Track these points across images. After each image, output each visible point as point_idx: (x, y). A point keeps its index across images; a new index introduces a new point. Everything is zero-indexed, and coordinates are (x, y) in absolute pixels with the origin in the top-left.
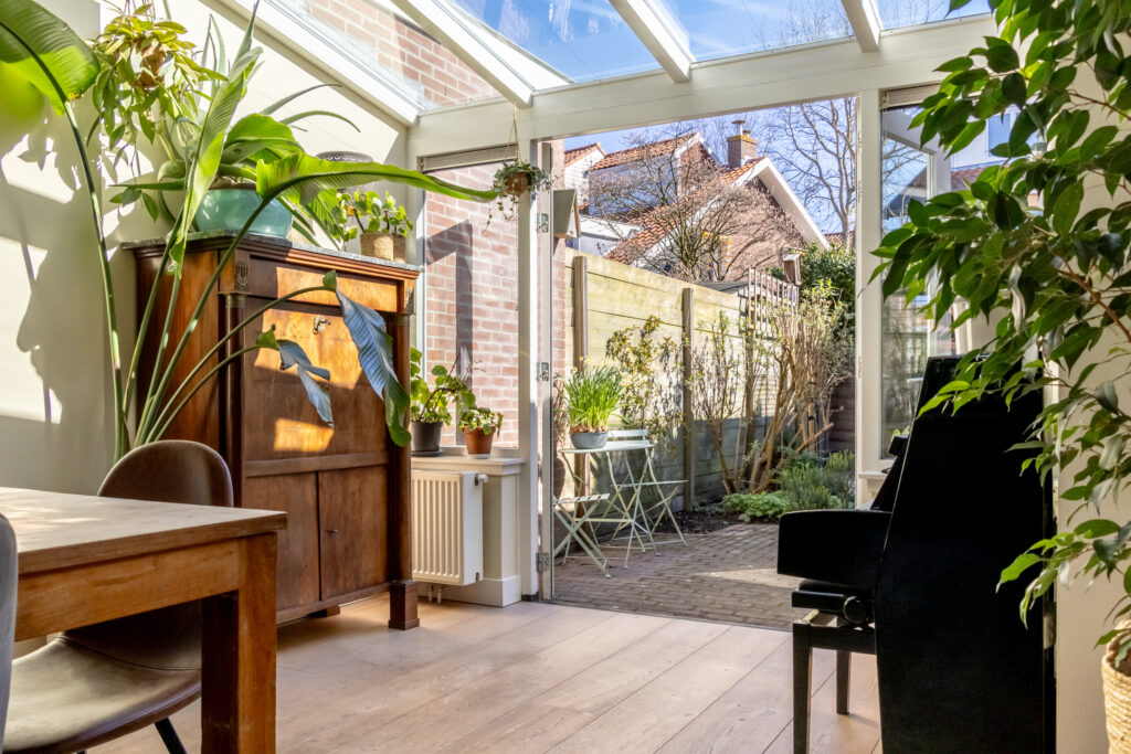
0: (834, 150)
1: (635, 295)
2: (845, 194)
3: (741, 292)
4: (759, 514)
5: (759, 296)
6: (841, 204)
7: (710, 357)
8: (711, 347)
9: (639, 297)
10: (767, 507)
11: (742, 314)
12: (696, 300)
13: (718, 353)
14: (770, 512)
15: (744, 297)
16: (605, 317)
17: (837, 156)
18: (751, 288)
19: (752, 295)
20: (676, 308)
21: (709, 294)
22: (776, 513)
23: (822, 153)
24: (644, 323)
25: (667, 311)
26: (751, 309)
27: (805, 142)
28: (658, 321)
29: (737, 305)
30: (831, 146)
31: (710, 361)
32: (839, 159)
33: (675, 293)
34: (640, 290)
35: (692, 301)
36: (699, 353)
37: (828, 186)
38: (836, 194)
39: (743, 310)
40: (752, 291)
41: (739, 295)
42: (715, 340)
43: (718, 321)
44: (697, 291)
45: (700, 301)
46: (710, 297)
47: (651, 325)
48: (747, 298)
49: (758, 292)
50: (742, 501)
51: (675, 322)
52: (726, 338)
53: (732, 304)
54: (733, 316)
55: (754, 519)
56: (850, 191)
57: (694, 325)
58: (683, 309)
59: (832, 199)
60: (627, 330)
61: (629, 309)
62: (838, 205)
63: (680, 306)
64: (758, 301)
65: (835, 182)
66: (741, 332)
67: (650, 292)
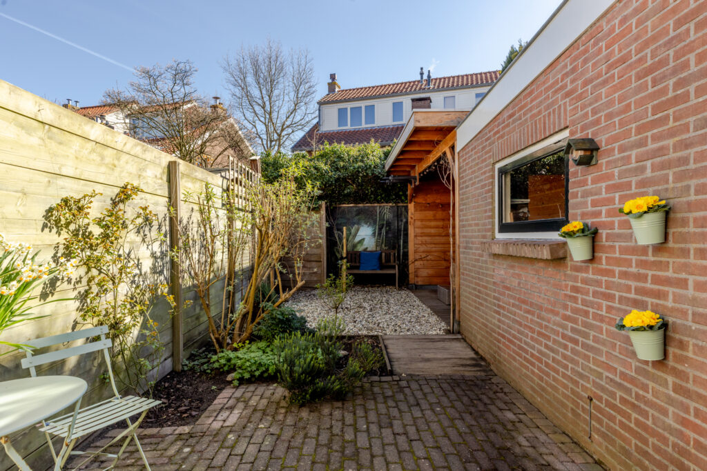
0: (264, 121)
1: (103, 158)
2: (269, 142)
3: (223, 174)
4: (247, 376)
5: (237, 179)
6: (267, 146)
7: (195, 225)
8: (196, 217)
9: (108, 160)
10: (254, 368)
11: (224, 190)
12: (183, 174)
13: (205, 221)
14: (257, 373)
15: (225, 178)
16: (44, 178)
17: (265, 124)
18: (231, 172)
19: (232, 177)
20: (161, 179)
21: (196, 171)
22: (263, 373)
23: (258, 122)
24: (117, 190)
25: (150, 181)
26: (231, 187)
27: (250, 115)
28: (136, 190)
29: (220, 183)
30: (262, 119)
31: (195, 229)
32: (266, 125)
33: (159, 165)
34: (109, 152)
35: (179, 175)
36: (185, 222)
37: (260, 138)
38: (265, 142)
39: (225, 187)
40: (232, 174)
41: (221, 176)
42: (201, 212)
43: (203, 195)
44: (183, 166)
45: (188, 176)
46: (197, 174)
47: (125, 194)
48: (228, 180)
49: (236, 175)
50: (229, 360)
51: (159, 192)
52: (212, 210)
53: (217, 181)
54: (218, 191)
55: (242, 381)
56: (271, 141)
57: (181, 197)
58: (169, 181)
59: (263, 145)
60: (85, 197)
61: (90, 171)
62: (265, 146)
63: (165, 178)
64: (237, 183)
65: (264, 137)
66: (223, 205)
67: (125, 158)
